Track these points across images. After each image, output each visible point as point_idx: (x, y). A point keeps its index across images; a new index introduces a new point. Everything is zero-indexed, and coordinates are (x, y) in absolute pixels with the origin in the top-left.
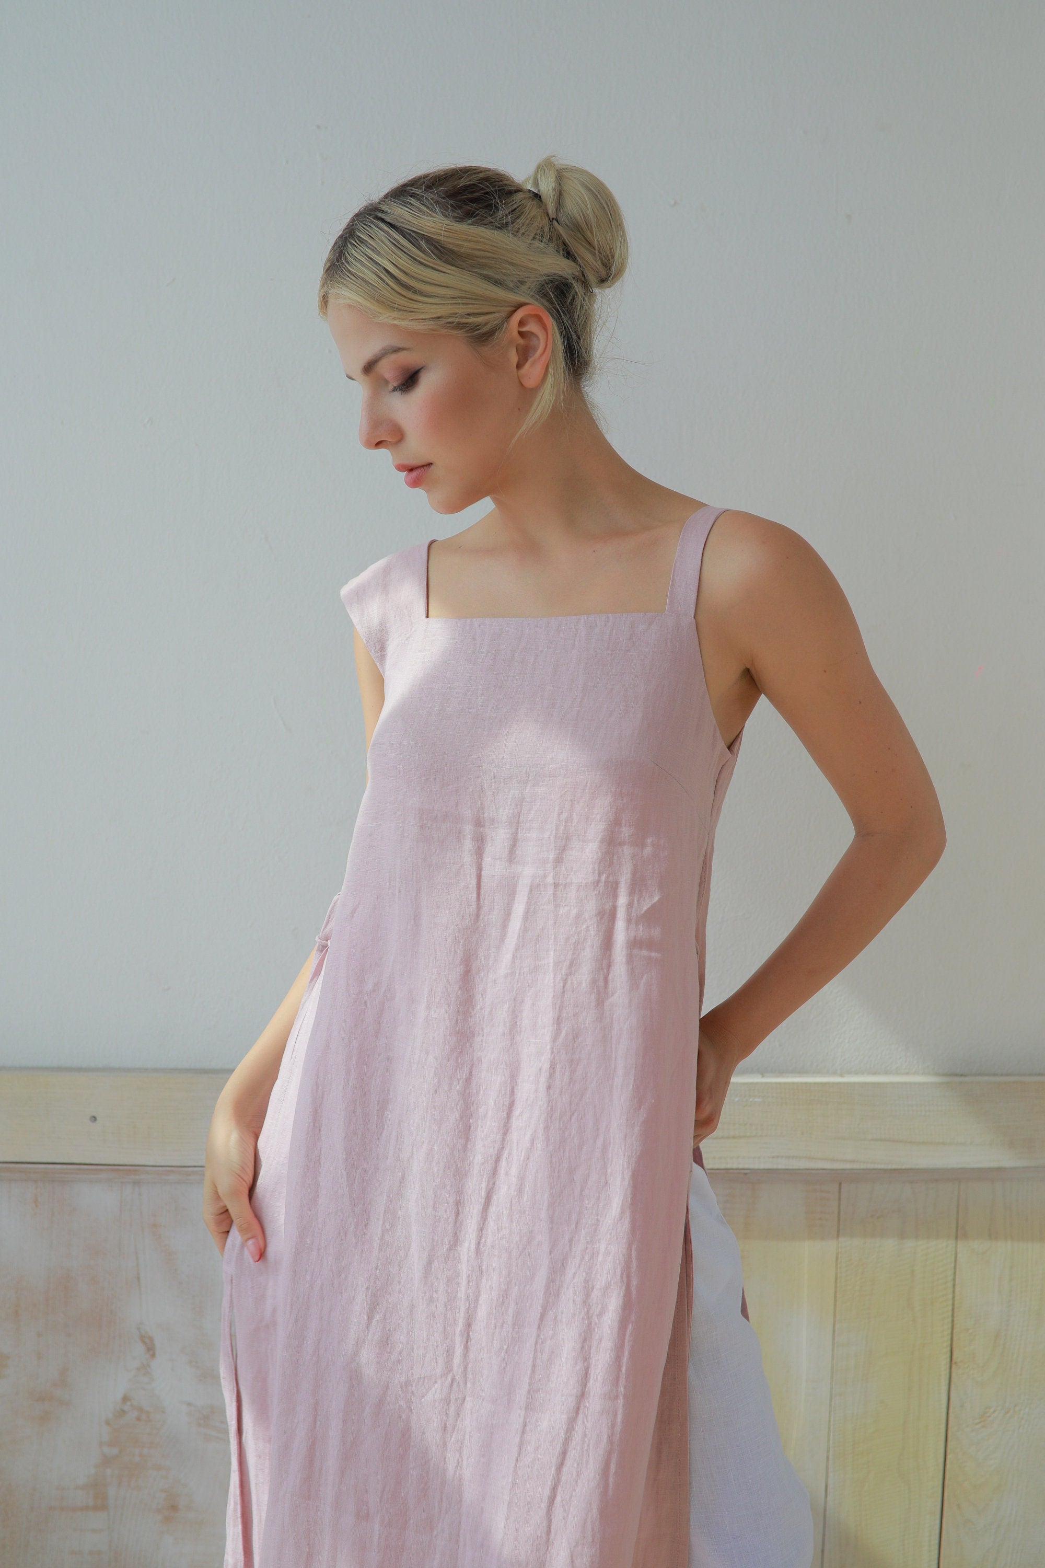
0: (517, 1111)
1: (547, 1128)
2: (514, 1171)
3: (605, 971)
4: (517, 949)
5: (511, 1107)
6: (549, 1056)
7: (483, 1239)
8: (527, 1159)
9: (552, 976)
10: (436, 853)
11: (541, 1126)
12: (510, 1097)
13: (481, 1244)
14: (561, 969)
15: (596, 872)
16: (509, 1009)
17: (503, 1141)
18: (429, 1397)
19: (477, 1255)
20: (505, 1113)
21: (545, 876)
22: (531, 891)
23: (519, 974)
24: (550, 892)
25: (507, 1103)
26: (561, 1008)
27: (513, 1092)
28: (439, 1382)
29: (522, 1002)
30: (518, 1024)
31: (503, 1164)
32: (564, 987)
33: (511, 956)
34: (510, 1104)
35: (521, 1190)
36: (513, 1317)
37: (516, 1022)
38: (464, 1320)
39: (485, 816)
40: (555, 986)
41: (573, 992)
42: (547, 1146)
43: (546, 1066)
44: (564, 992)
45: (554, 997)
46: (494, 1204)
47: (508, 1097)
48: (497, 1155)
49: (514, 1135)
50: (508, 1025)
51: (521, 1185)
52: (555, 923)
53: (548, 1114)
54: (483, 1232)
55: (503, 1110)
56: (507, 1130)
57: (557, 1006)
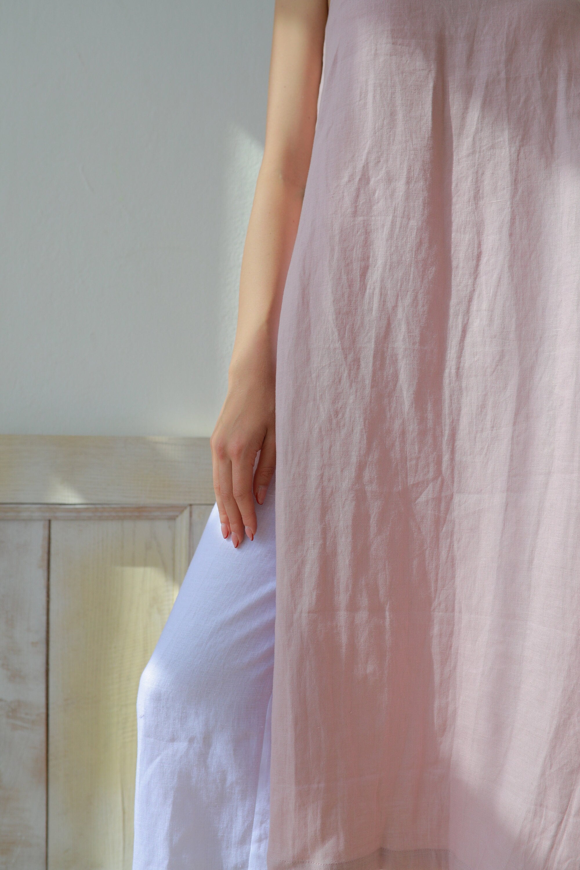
0: (484, 259)
1: (511, 266)
2: (485, 306)
3: (551, 140)
4: (477, 132)
5: (479, 257)
6: (510, 209)
7: (462, 364)
8: (495, 295)
9: (508, 149)
10: (408, 63)
11: (506, 265)
12: (478, 249)
13: (461, 369)
14: (515, 143)
15: (540, 65)
16: (472, 180)
17: (474, 284)
18: (422, 498)
19: (457, 377)
20: (475, 262)
21: (498, 73)
22: (487, 86)
23: (480, 152)
24: (503, 84)
25: (476, 253)
26: (517, 172)
27: (480, 245)
28: (431, 485)
29: (483, 174)
30: (481, 191)
31: (475, 302)
32: (518, 156)
33: (472, 139)
34: (478, 255)
35: (491, 320)
36: (491, 422)
37: (479, 190)
38: (449, 431)
39: (446, 34)
40: (511, 155)
41: (526, 159)
42: (512, 280)
43: (508, 218)
44: (518, 160)
45: (510, 165)
46: (469, 336)
47: (476, 249)
48: (470, 296)
49: (482, 279)
50: (472, 192)
51: (491, 316)
52: (508, 108)
53: (511, 255)
54: (462, 359)
55: (473, 260)
56: (477, 275)
57: (514, 171)
